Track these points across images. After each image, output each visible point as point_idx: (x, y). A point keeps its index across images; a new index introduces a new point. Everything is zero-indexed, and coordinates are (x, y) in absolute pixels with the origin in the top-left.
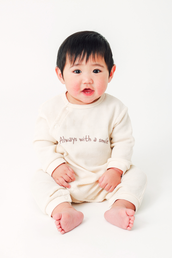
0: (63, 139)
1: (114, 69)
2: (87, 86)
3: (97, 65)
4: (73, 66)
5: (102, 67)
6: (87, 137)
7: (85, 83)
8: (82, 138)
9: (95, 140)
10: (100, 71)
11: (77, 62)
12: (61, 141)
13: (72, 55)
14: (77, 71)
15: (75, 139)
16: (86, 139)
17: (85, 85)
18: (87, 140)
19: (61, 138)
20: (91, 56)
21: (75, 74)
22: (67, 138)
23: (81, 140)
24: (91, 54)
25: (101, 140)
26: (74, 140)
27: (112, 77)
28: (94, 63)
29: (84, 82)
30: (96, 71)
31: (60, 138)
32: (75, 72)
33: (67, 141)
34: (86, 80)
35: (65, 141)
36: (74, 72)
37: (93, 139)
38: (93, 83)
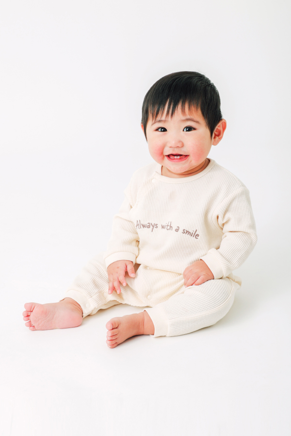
0: (139, 223)
2: (173, 150)
3: (188, 120)
4: (155, 123)
5: (197, 122)
7: (171, 147)
8: (164, 224)
11: (159, 118)
12: (138, 226)
13: (154, 106)
14: (162, 129)
15: (156, 226)
16: (168, 226)
17: (171, 148)
18: (169, 227)
20: (180, 106)
21: (159, 133)
22: (146, 223)
23: (163, 227)
24: (178, 105)
25: (185, 231)
26: (153, 227)
28: (184, 118)
29: (169, 145)
30: (189, 129)
31: (136, 221)
32: (160, 130)
33: (144, 226)
34: (172, 143)
35: (142, 227)
36: (157, 130)
37: (175, 228)
38: (183, 146)
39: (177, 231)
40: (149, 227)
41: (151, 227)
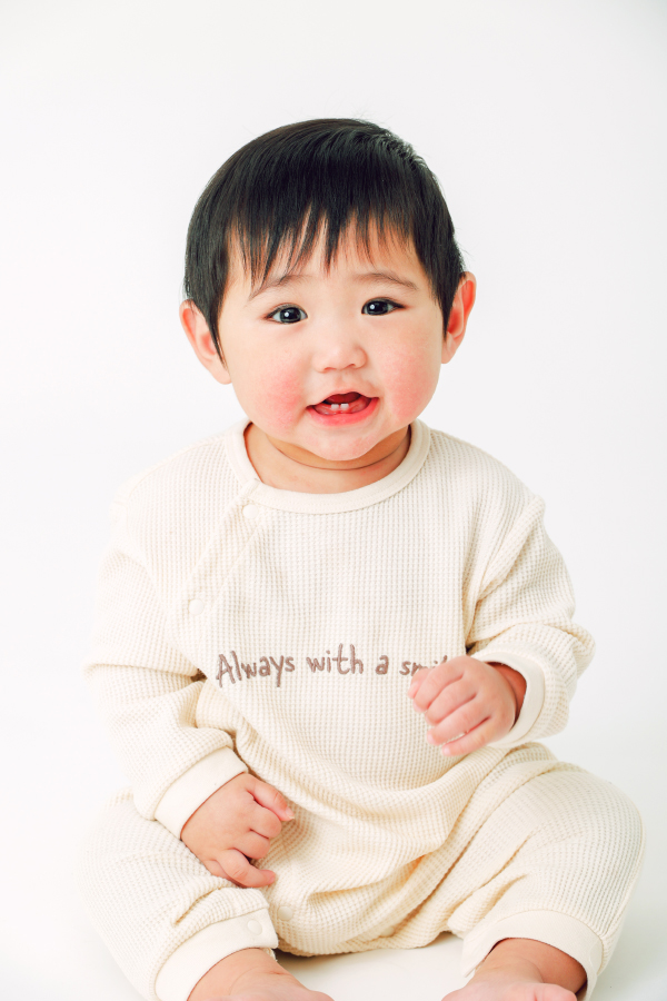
0: (232, 664)
1: (467, 296)
2: (339, 381)
3: (377, 277)
4: (262, 289)
5: (409, 285)
6: (346, 653)
7: (328, 369)
8: (319, 656)
9: (382, 669)
10: (399, 307)
11: (280, 269)
12: (226, 676)
13: (254, 233)
14: (283, 311)
15: (287, 663)
16: (340, 659)
17: (331, 377)
18: (346, 665)
19: (222, 658)
20: (351, 229)
21: (278, 329)
22: (252, 658)
23: (314, 665)
24: (345, 226)
25: (410, 667)
26: (279, 668)
27: (462, 335)
28: (368, 269)
29: (321, 363)
30: (379, 307)
31: (216, 659)
32: (277, 317)
33: (248, 671)
34: (332, 353)
35: (244, 674)
36: (269, 317)
37: (371, 663)
38: (366, 363)
39: (385, 672)
40: (268, 673)
41: (273, 670)
